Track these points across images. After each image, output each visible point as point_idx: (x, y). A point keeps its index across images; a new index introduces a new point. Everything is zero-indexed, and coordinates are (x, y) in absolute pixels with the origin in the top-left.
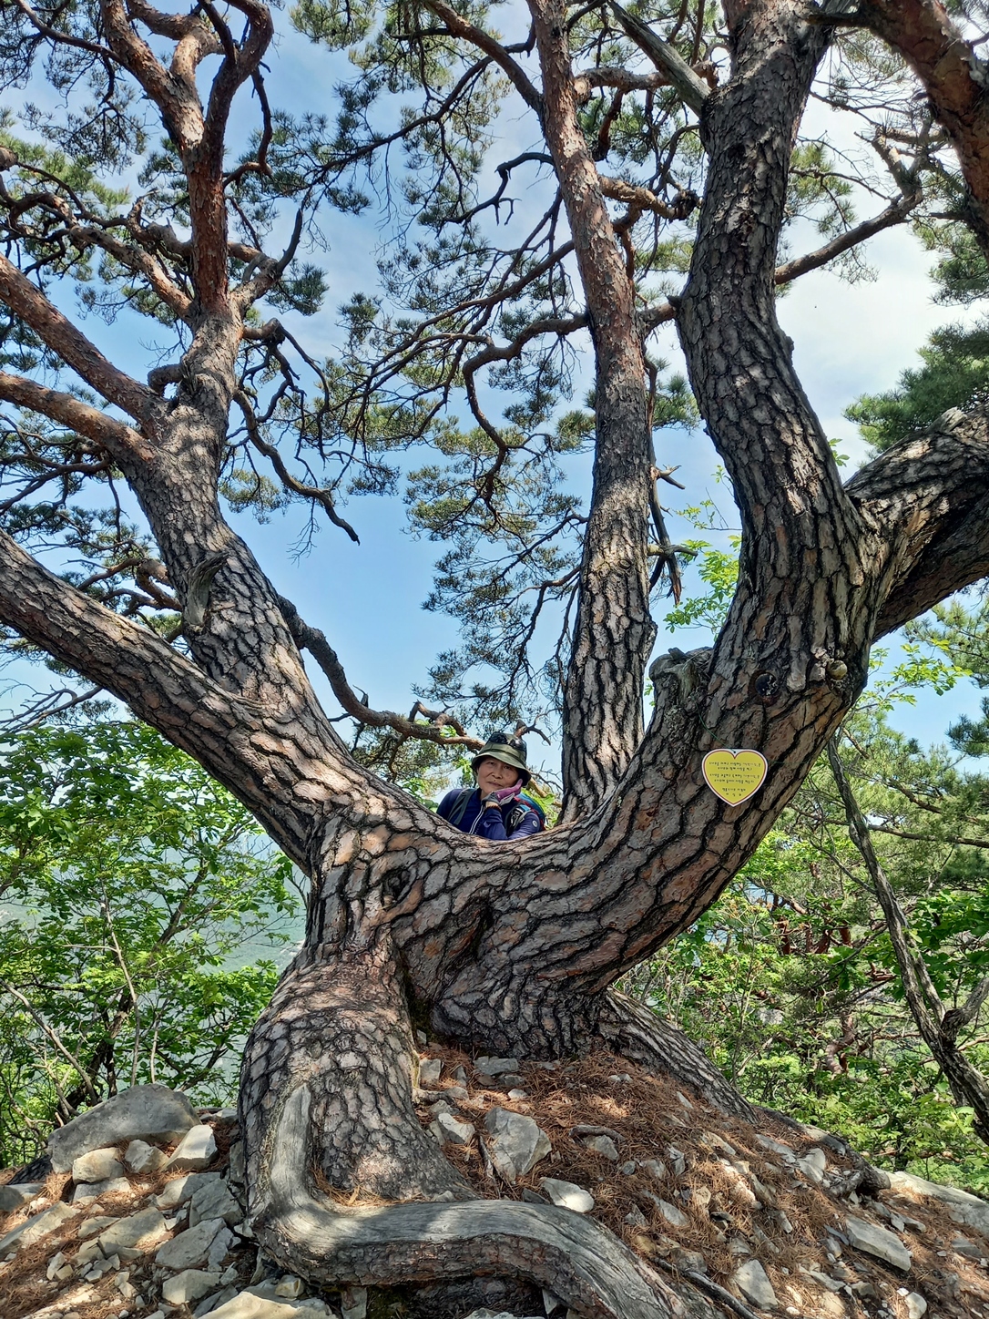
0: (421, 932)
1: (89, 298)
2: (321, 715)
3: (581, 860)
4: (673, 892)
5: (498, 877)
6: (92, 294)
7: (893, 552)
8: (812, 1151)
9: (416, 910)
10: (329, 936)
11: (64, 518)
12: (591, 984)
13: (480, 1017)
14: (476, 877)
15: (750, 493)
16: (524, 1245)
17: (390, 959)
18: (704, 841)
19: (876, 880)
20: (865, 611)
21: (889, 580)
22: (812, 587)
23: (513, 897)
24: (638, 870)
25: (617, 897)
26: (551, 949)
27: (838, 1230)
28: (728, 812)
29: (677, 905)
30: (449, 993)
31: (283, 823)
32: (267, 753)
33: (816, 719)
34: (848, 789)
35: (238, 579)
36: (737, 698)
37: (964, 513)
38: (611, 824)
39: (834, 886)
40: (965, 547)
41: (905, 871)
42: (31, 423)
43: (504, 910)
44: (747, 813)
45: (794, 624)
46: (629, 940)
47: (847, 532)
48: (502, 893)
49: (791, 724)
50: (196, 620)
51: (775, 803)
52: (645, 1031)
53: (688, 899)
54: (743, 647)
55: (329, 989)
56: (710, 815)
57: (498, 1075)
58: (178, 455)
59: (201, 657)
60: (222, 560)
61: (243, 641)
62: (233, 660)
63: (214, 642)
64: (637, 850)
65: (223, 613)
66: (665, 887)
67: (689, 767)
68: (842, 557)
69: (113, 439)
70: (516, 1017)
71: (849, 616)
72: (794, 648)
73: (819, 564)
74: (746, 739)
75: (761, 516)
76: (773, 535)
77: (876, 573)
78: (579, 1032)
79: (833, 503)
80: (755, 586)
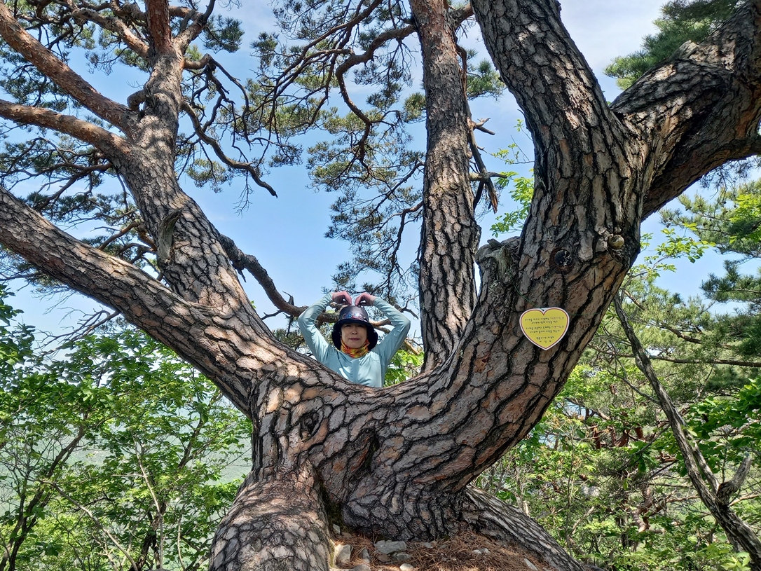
0: (329, 455)
1: (95, 60)
2: (252, 311)
3: (438, 397)
4: (506, 415)
5: (380, 413)
6: (96, 57)
7: (652, 150)
9: (325, 440)
10: (267, 462)
11: (93, 202)
12: (453, 485)
13: (376, 513)
14: (364, 414)
15: (537, 118)
17: (310, 476)
18: (526, 377)
19: (659, 395)
20: (634, 197)
21: (650, 172)
22: (591, 181)
23: (392, 427)
24: (479, 402)
25: (466, 422)
26: (422, 462)
28: (542, 355)
29: (511, 425)
30: (353, 497)
31: (232, 387)
32: (216, 340)
33: (604, 280)
34: (632, 332)
36: (542, 270)
37: (704, 116)
38: (457, 370)
39: (628, 400)
40: (707, 142)
41: (679, 386)
42: (66, 144)
43: (386, 436)
44: (557, 354)
45: (580, 211)
46: (478, 452)
47: (615, 138)
48: (384, 424)
49: (585, 285)
50: (166, 255)
51: (578, 345)
52: (497, 515)
53: (519, 420)
54: (543, 233)
55: (267, 500)
56: (529, 357)
57: (392, 554)
58: (146, 148)
59: (171, 280)
60: (178, 214)
61: (197, 266)
62: (191, 280)
63: (177, 269)
64: (478, 387)
65: (182, 249)
66: (501, 412)
67: (510, 324)
68: (613, 157)
69: (103, 142)
70: (401, 511)
71: (622, 201)
72: (581, 229)
73: (595, 165)
74: (551, 300)
75: (547, 134)
76: (558, 147)
77: (640, 167)
78: (448, 520)
79: (602, 118)
80: (547, 187)
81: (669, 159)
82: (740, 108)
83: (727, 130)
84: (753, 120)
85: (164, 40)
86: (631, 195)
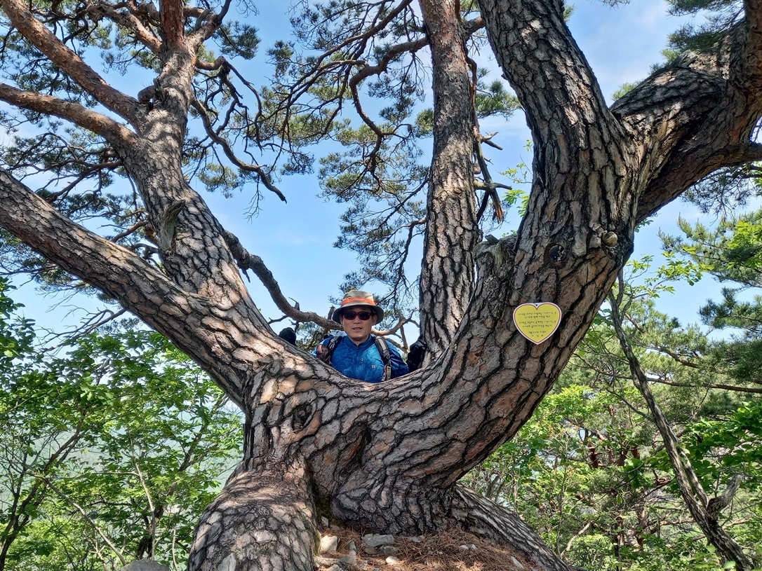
0: (320, 447)
1: (110, 59)
3: (430, 391)
4: (498, 410)
5: (373, 407)
6: (112, 57)
7: (648, 151)
9: (317, 431)
10: (257, 452)
11: (102, 201)
12: (443, 480)
13: (365, 506)
14: (358, 407)
15: (536, 113)
17: (300, 467)
18: (518, 372)
20: (629, 196)
21: (646, 174)
22: (587, 178)
23: (384, 421)
24: (471, 396)
25: (457, 416)
26: (412, 456)
28: (534, 349)
29: (501, 420)
30: (343, 490)
31: (227, 378)
32: (213, 330)
33: (597, 277)
34: (630, 350)
36: (536, 265)
37: (700, 122)
38: (450, 365)
39: (626, 422)
40: (703, 146)
42: (77, 141)
43: (378, 429)
44: (548, 350)
45: (576, 207)
46: (468, 447)
47: (611, 136)
48: (377, 417)
49: (578, 281)
50: (167, 246)
51: (569, 341)
52: (486, 514)
53: (510, 415)
54: (539, 229)
55: (256, 489)
56: (521, 352)
57: (379, 547)
58: (153, 141)
59: (171, 270)
60: (182, 205)
61: (198, 258)
62: (191, 270)
63: (178, 260)
64: (470, 381)
65: (184, 240)
66: (492, 407)
67: (504, 318)
68: (609, 155)
69: (110, 132)
70: (390, 505)
71: (617, 199)
72: (576, 225)
73: (592, 161)
74: (545, 295)
75: (546, 129)
76: (556, 142)
77: (636, 167)
78: (437, 515)
79: (599, 115)
80: (544, 182)
81: (665, 162)
82: (734, 114)
83: (721, 135)
84: (747, 125)
85: (177, 36)
86: (626, 195)
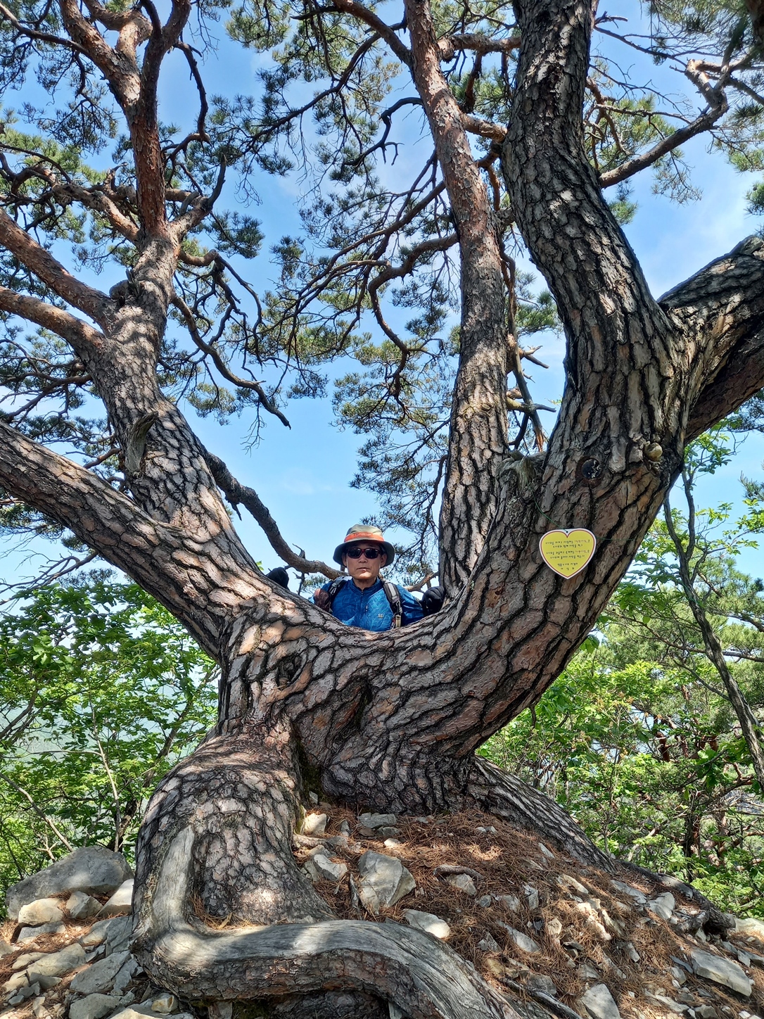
0: (310, 706)
1: (83, 255)
3: (442, 639)
4: (521, 661)
5: (376, 659)
7: (700, 350)
8: (663, 894)
9: (306, 688)
10: (233, 712)
12: (457, 747)
13: (362, 779)
14: (356, 659)
15: (567, 300)
16: (368, 959)
18: (545, 613)
20: (678, 403)
21: (698, 377)
23: (388, 675)
24: (490, 642)
25: (474, 668)
26: (420, 717)
27: (683, 960)
28: (565, 586)
29: (526, 673)
30: (337, 760)
31: (202, 625)
32: (186, 567)
33: (638, 498)
35: (169, 434)
36: (567, 483)
38: (466, 606)
43: (380, 686)
44: (582, 586)
45: (613, 413)
46: (487, 707)
47: (655, 329)
48: (379, 672)
49: (615, 502)
50: (134, 467)
51: (607, 577)
52: (511, 792)
53: (536, 667)
54: (571, 440)
56: (549, 589)
57: (377, 827)
58: (124, 342)
59: (139, 496)
60: (155, 419)
61: (172, 481)
62: (163, 496)
63: (148, 483)
64: (489, 625)
65: (156, 460)
66: (514, 656)
67: (529, 548)
68: (652, 351)
69: (71, 332)
70: (393, 777)
71: (663, 406)
72: (614, 435)
73: (632, 358)
74: (576, 520)
75: (578, 320)
76: (589, 334)
77: (685, 368)
78: (450, 791)
79: (641, 303)
80: (577, 384)
81: (722, 365)
85: (157, 221)
86: (673, 400)
